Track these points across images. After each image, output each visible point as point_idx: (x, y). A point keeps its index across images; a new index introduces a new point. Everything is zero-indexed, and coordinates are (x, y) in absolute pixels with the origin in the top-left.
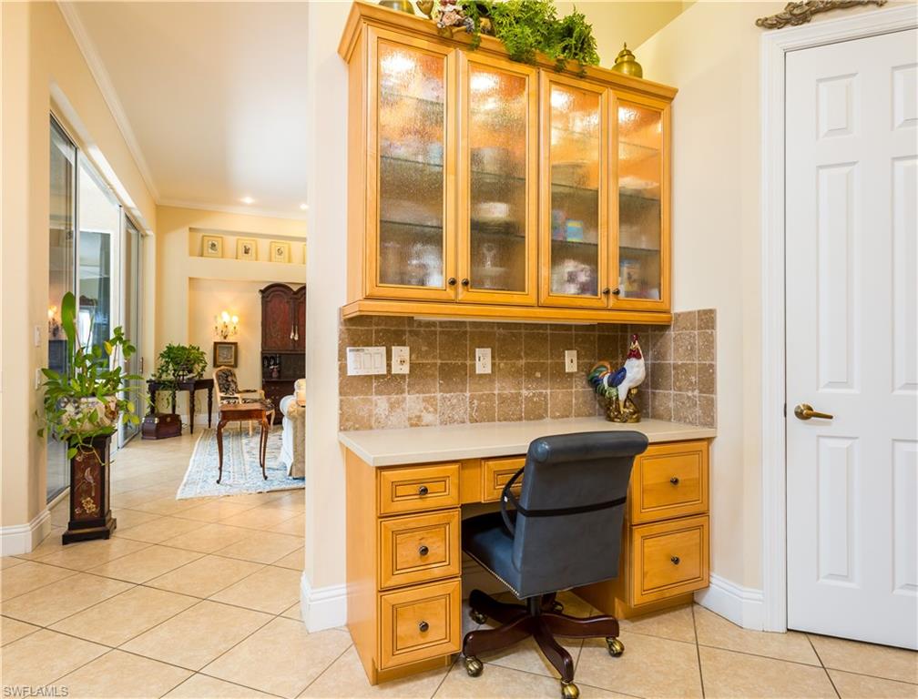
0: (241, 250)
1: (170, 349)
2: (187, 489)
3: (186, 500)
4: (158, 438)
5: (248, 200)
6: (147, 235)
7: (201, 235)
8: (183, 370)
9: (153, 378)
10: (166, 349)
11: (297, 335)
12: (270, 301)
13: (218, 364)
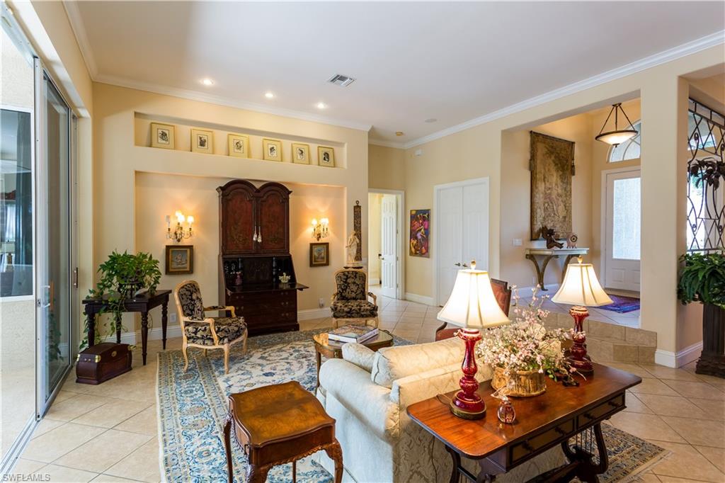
0: (196, 142)
1: (114, 259)
4: (99, 382)
5: (207, 82)
6: (80, 117)
7: (150, 121)
8: (132, 285)
9: (91, 295)
10: (109, 259)
11: (260, 237)
12: (230, 200)
13: (171, 270)
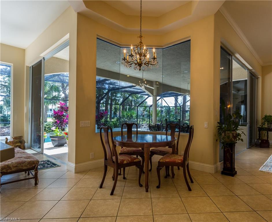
1: (266, 116)
2: (264, 168)
3: (262, 171)
4: (260, 148)
9: (260, 127)
10: (264, 116)
